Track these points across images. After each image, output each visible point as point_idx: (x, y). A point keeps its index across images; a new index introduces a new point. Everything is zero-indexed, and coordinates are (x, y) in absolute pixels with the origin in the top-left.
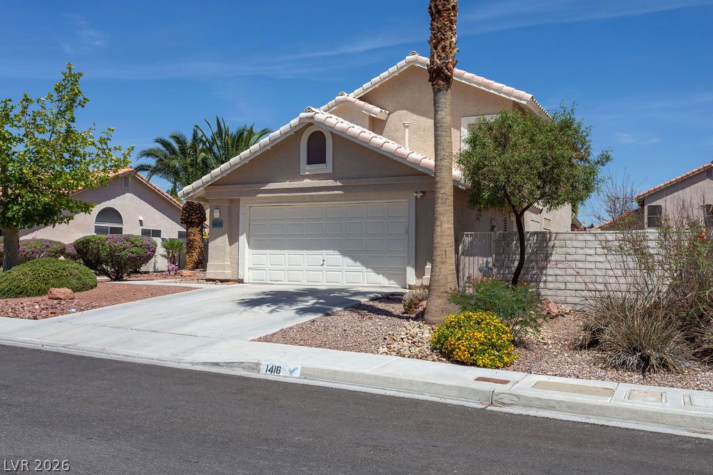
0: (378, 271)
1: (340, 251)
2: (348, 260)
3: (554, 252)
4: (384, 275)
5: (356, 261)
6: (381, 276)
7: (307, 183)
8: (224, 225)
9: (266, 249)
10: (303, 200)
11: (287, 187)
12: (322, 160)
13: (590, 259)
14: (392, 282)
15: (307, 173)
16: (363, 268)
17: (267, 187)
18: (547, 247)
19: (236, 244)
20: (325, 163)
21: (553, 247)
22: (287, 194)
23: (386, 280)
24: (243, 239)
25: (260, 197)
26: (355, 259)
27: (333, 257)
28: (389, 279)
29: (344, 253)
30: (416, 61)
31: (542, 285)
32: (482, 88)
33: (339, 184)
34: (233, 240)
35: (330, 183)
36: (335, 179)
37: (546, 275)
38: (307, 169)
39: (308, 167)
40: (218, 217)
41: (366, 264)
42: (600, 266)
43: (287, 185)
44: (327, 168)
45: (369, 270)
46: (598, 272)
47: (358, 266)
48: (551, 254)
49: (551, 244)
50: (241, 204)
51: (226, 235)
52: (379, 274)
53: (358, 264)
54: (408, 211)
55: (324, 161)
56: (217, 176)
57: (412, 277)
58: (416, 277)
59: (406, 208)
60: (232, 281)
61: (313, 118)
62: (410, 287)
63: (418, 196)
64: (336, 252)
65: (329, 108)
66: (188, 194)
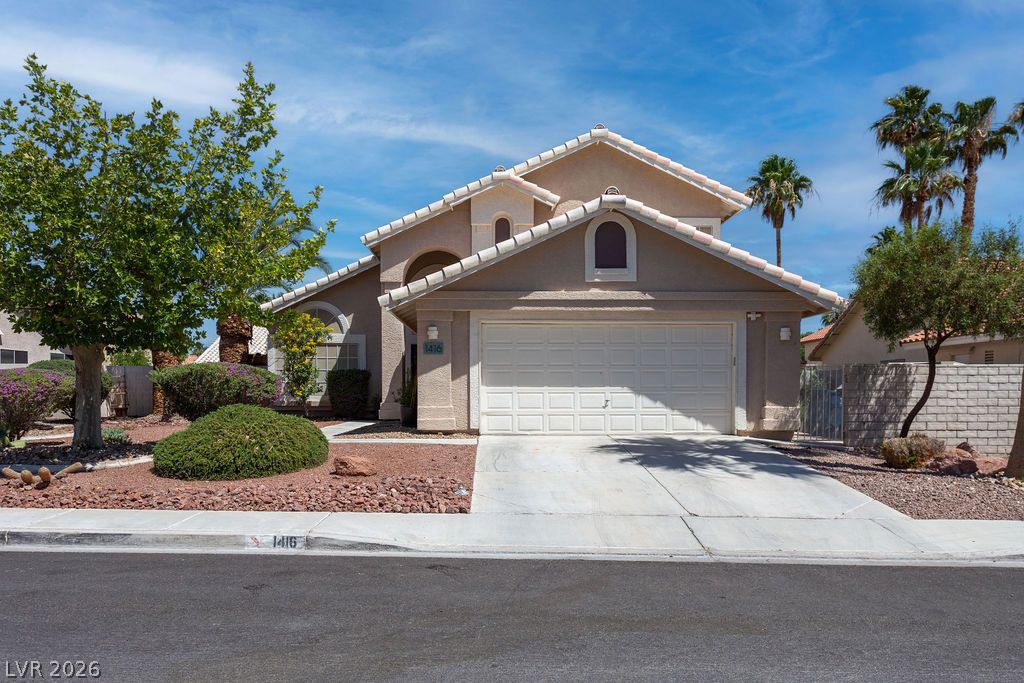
0: (687, 413)
1: (631, 388)
2: (644, 400)
3: (914, 388)
4: (697, 418)
5: (655, 400)
6: (693, 420)
7: (595, 293)
8: (445, 352)
9: (512, 386)
10: (579, 317)
11: (564, 298)
12: (620, 263)
13: (952, 395)
14: (708, 427)
15: (597, 280)
16: (666, 410)
17: (529, 297)
18: (907, 381)
19: (465, 377)
20: (625, 267)
21: (913, 382)
22: (563, 309)
23: (700, 425)
24: (475, 371)
25: (518, 312)
26: (654, 398)
27: (622, 396)
28: (704, 423)
29: (638, 390)
30: (605, 137)
32: (692, 183)
33: (650, 298)
34: (460, 370)
35: (636, 295)
36: (644, 291)
38: (600, 275)
39: (599, 272)
40: (436, 338)
41: (671, 404)
42: (962, 403)
43: (563, 294)
44: (629, 274)
45: (676, 412)
46: (959, 410)
47: (659, 408)
48: (911, 390)
49: (911, 379)
50: (473, 320)
51: (450, 365)
52: (689, 417)
53: (659, 404)
54: (735, 336)
55: (623, 265)
56: (455, 276)
57: (741, 420)
58: (749, 420)
59: (727, 331)
60: (458, 432)
61: (624, 203)
62: (739, 433)
63: (753, 317)
64: (626, 389)
65: (482, 187)
66: (399, 301)
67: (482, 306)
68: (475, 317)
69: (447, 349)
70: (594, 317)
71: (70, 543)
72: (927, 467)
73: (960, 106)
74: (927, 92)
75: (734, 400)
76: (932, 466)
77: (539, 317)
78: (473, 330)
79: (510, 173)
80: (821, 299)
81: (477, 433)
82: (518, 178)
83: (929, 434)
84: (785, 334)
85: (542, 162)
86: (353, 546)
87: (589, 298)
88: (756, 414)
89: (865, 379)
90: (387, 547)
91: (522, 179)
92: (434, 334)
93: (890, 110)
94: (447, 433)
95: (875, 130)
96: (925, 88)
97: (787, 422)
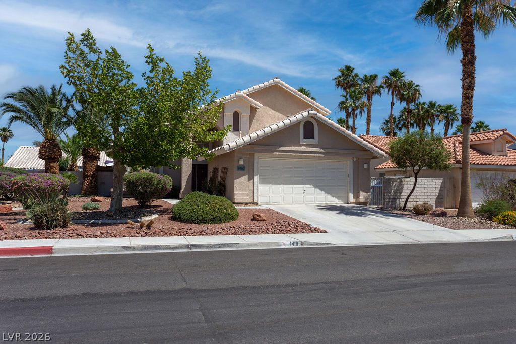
0: (333, 195)
1: (313, 185)
2: (318, 190)
4: (336, 198)
5: (322, 191)
6: (334, 198)
7: (303, 148)
9: (269, 184)
11: (291, 149)
14: (340, 201)
15: (304, 143)
16: (326, 195)
17: (280, 149)
19: (252, 180)
22: (291, 154)
24: (256, 178)
25: (275, 154)
26: (321, 190)
27: (310, 189)
28: (338, 199)
29: (316, 187)
31: (401, 200)
33: (322, 151)
34: (251, 178)
35: (318, 150)
36: (321, 148)
37: (402, 196)
38: (306, 141)
39: (305, 140)
40: (242, 164)
41: (327, 192)
43: (292, 148)
44: (315, 141)
45: (329, 195)
47: (323, 194)
48: (403, 187)
49: (403, 183)
50: (256, 157)
51: (247, 176)
53: (323, 192)
54: (348, 166)
55: (313, 138)
56: (255, 139)
57: (351, 199)
58: (354, 198)
59: (345, 165)
60: (249, 203)
61: (317, 114)
62: (351, 203)
63: (355, 159)
64: (311, 186)
65: (231, 98)
66: (233, 148)
67: (261, 151)
68: (256, 155)
69: (246, 169)
70: (301, 157)
71: (216, 248)
72: (430, 214)
73: (366, 76)
74: (353, 69)
75: (349, 190)
76: (432, 214)
77: (281, 157)
78: (256, 161)
79: (242, 93)
80: (380, 154)
81: (257, 204)
82: (245, 95)
83: (429, 203)
84: (366, 166)
85: (254, 90)
86: (317, 244)
87: (302, 150)
88: (357, 196)
89: (390, 183)
90: (328, 244)
91: (247, 97)
92: (242, 162)
93: (340, 74)
94: (246, 204)
95: (335, 81)
96: (354, 67)
97: (367, 199)
